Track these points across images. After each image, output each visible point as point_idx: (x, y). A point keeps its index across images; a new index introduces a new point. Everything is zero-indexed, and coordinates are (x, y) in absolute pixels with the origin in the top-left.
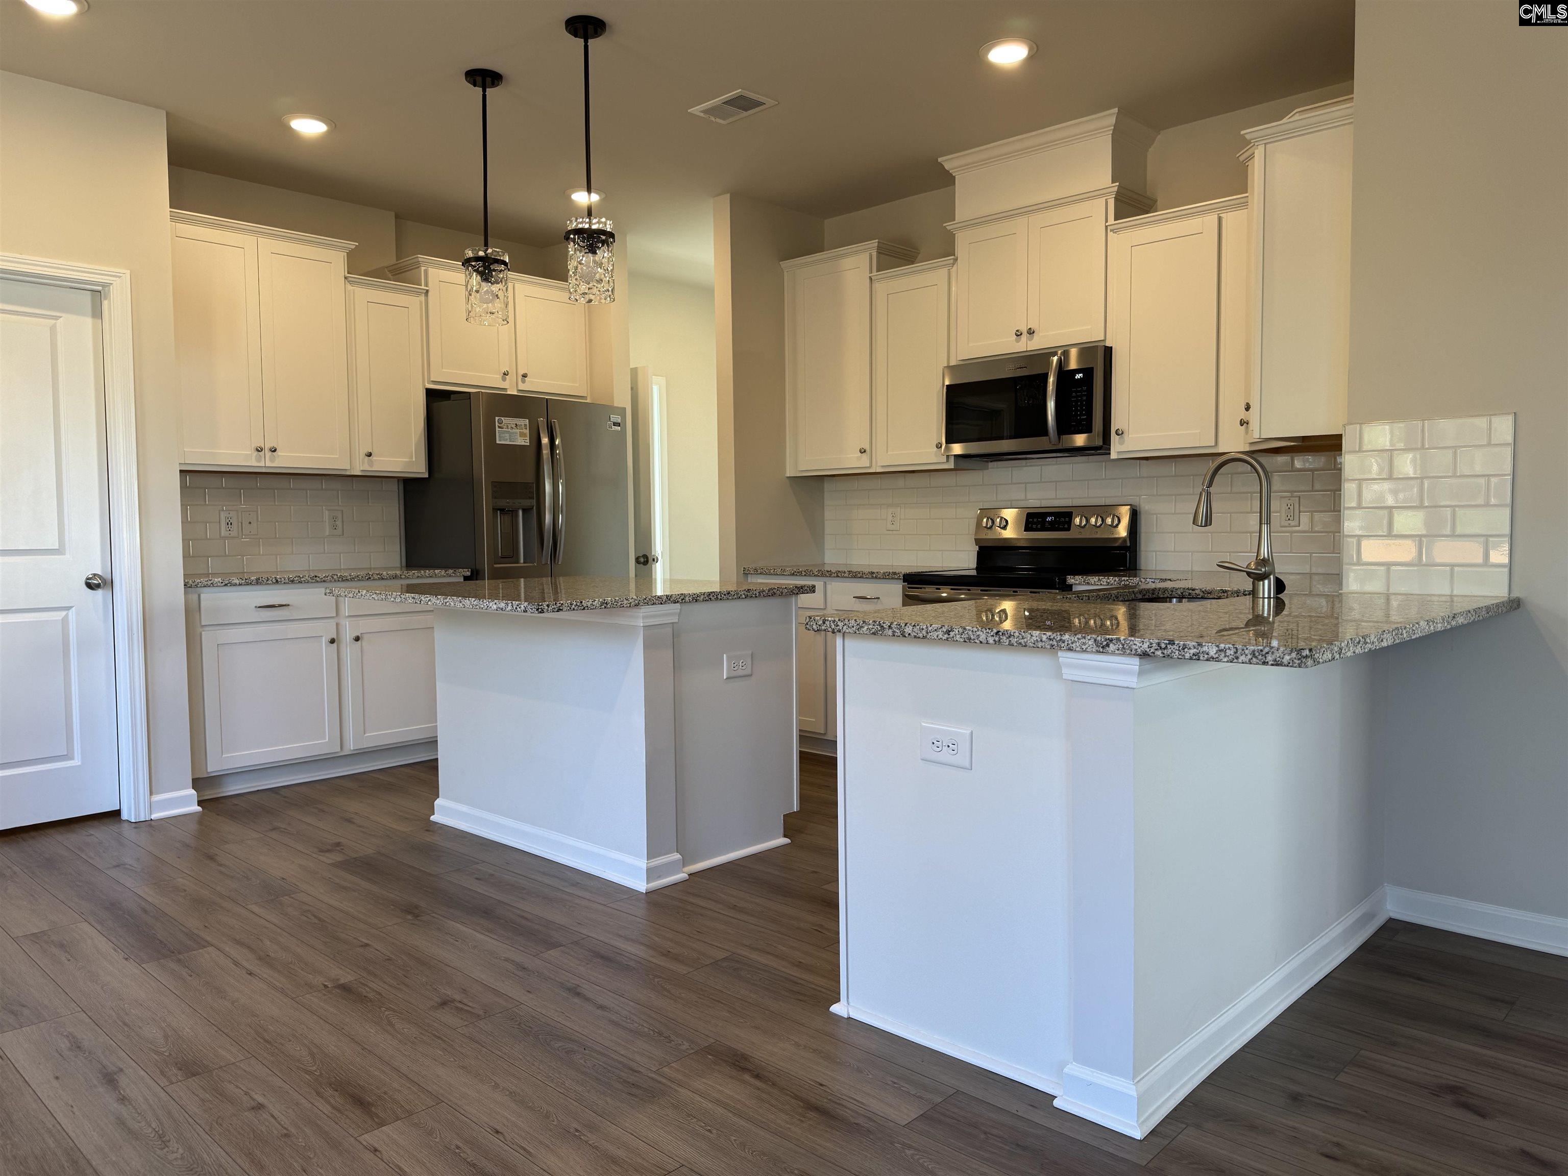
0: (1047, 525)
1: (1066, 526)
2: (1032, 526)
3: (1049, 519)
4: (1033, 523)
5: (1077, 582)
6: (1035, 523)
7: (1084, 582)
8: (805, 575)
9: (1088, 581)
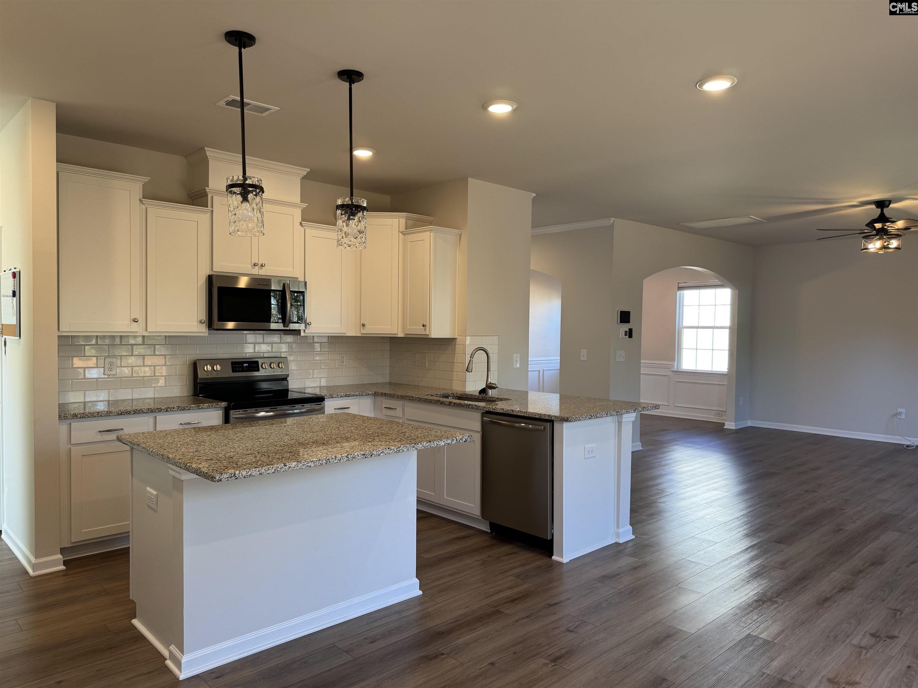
0: (245, 369)
1: (256, 369)
2: (236, 369)
3: (245, 365)
4: (236, 367)
5: (328, 397)
6: (237, 368)
7: (331, 397)
8: (134, 414)
9: (333, 396)
